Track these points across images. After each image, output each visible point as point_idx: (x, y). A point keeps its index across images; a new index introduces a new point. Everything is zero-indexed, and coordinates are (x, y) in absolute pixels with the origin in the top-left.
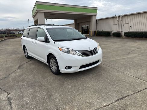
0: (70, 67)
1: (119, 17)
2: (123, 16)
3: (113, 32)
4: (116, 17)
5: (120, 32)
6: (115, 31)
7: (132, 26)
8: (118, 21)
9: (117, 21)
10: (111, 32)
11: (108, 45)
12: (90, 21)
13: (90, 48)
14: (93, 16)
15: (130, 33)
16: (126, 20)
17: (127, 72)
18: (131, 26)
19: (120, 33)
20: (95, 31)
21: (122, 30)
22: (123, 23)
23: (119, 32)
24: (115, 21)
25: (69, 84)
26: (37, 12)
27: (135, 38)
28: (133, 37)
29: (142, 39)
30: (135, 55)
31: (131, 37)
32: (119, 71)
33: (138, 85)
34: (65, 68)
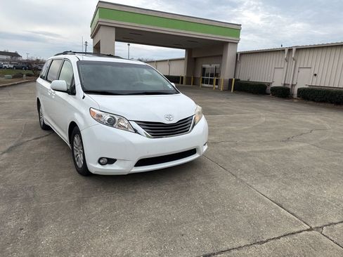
1: (290, 50)
2: (299, 50)
3: (273, 85)
4: (284, 50)
5: (290, 87)
6: (278, 83)
7: (319, 76)
8: (287, 60)
9: (284, 60)
10: (269, 84)
11: (248, 115)
12: (222, 56)
13: (169, 117)
14: (229, 45)
15: (312, 89)
16: (305, 59)
17: (259, 187)
18: (315, 75)
19: (289, 89)
20: (231, 81)
21: (295, 83)
22: (298, 66)
23: (286, 86)
24: (279, 60)
25: (101, 204)
26: (100, 25)
27: (321, 104)
28: (317, 102)
29: (339, 106)
30: (301, 145)
31: (313, 100)
32: (242, 181)
33: (269, 224)
34: (99, 162)
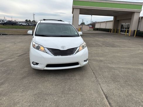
0: (37, 64)
14: (135, 13)
34: (33, 64)
